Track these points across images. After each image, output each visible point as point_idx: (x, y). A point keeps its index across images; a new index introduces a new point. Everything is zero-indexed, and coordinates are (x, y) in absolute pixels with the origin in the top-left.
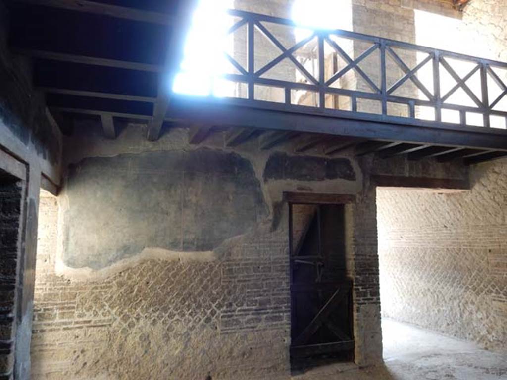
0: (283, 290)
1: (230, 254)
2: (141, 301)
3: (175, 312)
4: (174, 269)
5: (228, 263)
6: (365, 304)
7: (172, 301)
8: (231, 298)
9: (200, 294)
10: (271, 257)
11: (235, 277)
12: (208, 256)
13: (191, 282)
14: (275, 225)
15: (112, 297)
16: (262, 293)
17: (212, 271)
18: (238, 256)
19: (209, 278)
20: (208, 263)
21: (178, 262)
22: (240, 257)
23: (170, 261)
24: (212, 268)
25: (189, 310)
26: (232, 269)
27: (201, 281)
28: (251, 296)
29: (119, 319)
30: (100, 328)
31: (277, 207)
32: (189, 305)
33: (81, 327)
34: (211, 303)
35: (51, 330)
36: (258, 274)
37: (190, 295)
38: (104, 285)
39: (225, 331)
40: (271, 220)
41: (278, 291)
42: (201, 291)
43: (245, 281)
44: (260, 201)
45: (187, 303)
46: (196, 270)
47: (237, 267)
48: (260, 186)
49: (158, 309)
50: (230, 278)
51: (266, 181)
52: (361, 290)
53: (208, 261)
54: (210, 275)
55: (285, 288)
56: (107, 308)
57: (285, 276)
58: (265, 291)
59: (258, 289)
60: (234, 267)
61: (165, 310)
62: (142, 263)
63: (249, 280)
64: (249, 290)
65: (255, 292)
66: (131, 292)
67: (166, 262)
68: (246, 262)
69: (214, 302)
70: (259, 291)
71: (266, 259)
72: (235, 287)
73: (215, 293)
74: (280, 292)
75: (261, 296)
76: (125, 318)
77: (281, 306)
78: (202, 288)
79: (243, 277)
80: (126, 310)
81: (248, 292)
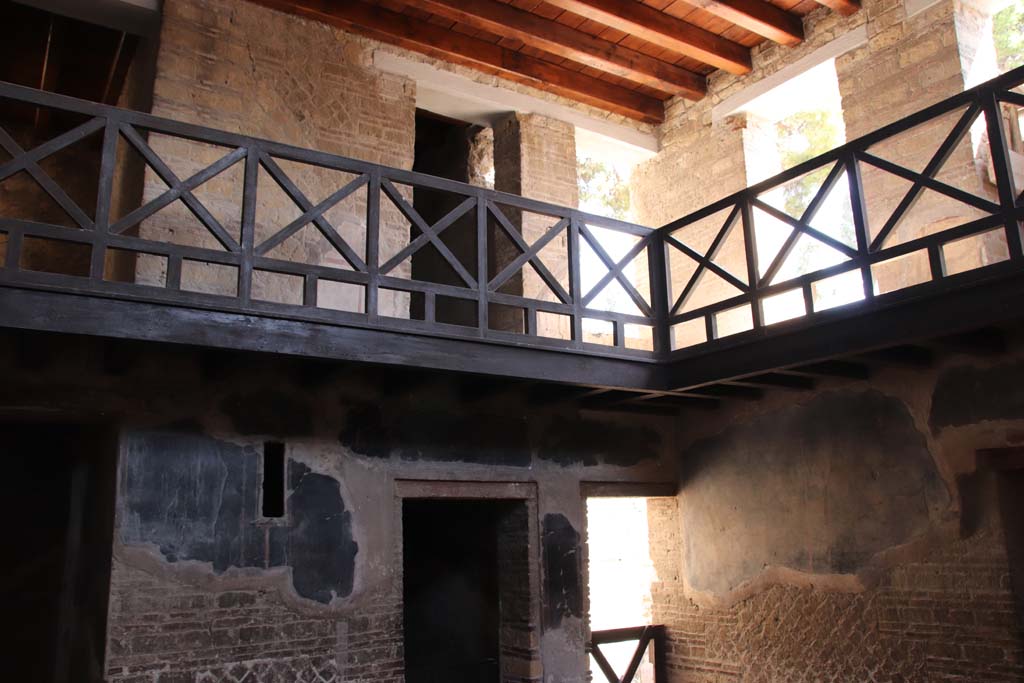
0: (1007, 670)
1: (888, 582)
2: (770, 646)
3: (815, 674)
4: (806, 602)
5: (886, 597)
7: (809, 654)
8: (899, 667)
9: (849, 649)
10: (971, 591)
11: (903, 626)
12: (850, 581)
13: (833, 626)
14: (969, 524)
15: (739, 635)
16: (959, 668)
17: (862, 610)
18: (902, 586)
19: (858, 622)
20: (854, 595)
21: (811, 592)
22: (906, 589)
23: (800, 588)
24: (862, 605)
25: (833, 674)
26: (895, 610)
27: (847, 625)
28: (938, 669)
29: (749, 667)
30: (729, 677)
31: (968, 485)
32: (833, 665)
33: (712, 671)
34: (866, 668)
35: (687, 668)
36: (946, 625)
37: (833, 649)
38: (729, 617)
40: (956, 513)
41: (993, 668)
42: (848, 645)
43: (922, 636)
44: (931, 475)
45: (829, 662)
46: (837, 608)
47: (905, 607)
48: (926, 445)
49: (793, 665)
50: (894, 626)
51: (936, 433)
53: (855, 592)
54: (860, 617)
55: (1011, 665)
56: (735, 649)
57: (1007, 639)
58: (966, 664)
59: (949, 656)
60: (899, 607)
61: (803, 667)
62: (767, 589)
63: (928, 636)
64: (931, 657)
65: (946, 662)
66: (760, 632)
67: (797, 588)
68: (921, 599)
69: (871, 668)
70: (952, 662)
71: (959, 596)
72: (904, 645)
73: (872, 652)
74: (1004, 674)
75: (957, 672)
76: (756, 668)
78: (850, 638)
79: (918, 627)
80: (755, 658)
81: (930, 660)
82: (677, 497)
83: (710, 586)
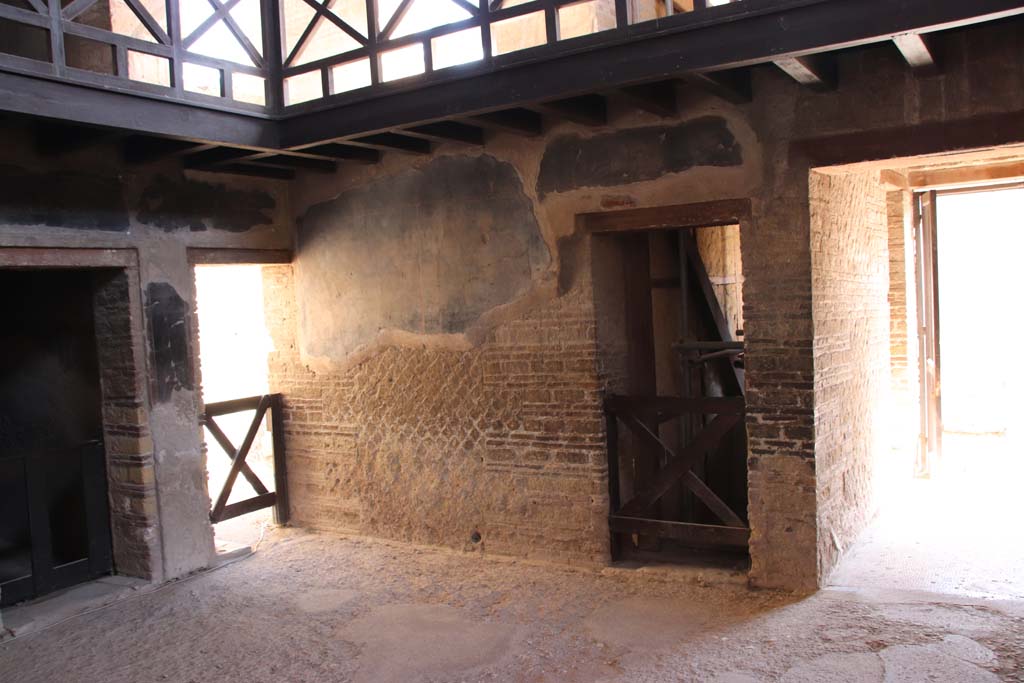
0: (585, 407)
1: (493, 339)
2: (385, 405)
3: (426, 428)
4: (419, 362)
5: (491, 353)
6: (773, 453)
7: (421, 410)
8: (500, 414)
9: (456, 402)
10: (563, 343)
11: (504, 378)
12: (460, 340)
13: (442, 382)
14: (565, 283)
15: (355, 397)
16: (549, 410)
17: (469, 366)
18: (505, 341)
19: (466, 377)
20: (462, 353)
21: (423, 351)
22: (509, 344)
23: (413, 349)
24: (469, 361)
25: (442, 426)
26: (498, 364)
27: (455, 381)
28: (531, 413)
29: (364, 427)
30: (347, 438)
31: (566, 245)
32: (442, 419)
33: (329, 434)
34: (471, 418)
35: (304, 433)
36: (540, 374)
37: (442, 404)
38: (345, 380)
39: (494, 467)
40: (555, 273)
41: (576, 407)
42: (456, 399)
43: (520, 386)
44: (535, 239)
45: (439, 415)
46: (447, 366)
47: (507, 361)
48: (532, 209)
49: (405, 421)
50: (497, 379)
51: (542, 198)
52: (761, 421)
53: (463, 350)
54: (468, 372)
55: (589, 403)
56: (351, 411)
57: (588, 381)
58: (554, 407)
59: (541, 401)
60: (501, 361)
61: (415, 422)
62: (381, 352)
63: (526, 385)
64: (527, 403)
65: (537, 407)
66: (374, 393)
67: (410, 349)
68: (521, 352)
69: (475, 416)
70: (544, 406)
71: (553, 348)
72: (505, 395)
73: (476, 403)
74: (583, 411)
75: (547, 414)
76: (371, 427)
77: (583, 436)
78: (458, 393)
79: (517, 378)
80: (371, 418)
81: (525, 406)
82: (292, 264)
83: (326, 352)
